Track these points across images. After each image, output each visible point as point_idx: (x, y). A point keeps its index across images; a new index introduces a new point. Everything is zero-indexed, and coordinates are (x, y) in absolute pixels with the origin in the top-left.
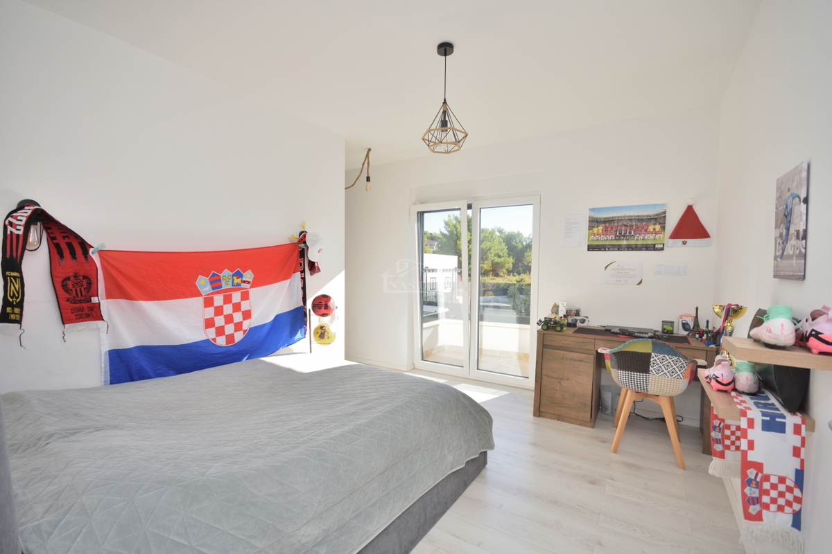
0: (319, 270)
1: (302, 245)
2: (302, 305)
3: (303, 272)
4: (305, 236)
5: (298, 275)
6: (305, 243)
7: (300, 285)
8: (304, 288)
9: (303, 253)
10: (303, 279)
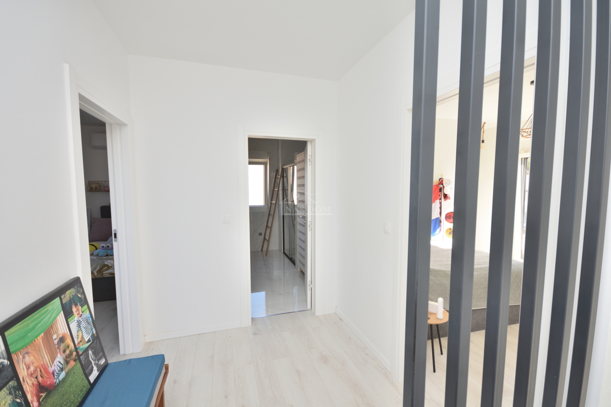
0: (449, 198)
1: (441, 186)
2: (439, 216)
3: (440, 199)
4: (442, 181)
5: (438, 201)
6: (442, 184)
7: (439, 206)
8: (441, 208)
9: (440, 190)
10: (441, 203)
